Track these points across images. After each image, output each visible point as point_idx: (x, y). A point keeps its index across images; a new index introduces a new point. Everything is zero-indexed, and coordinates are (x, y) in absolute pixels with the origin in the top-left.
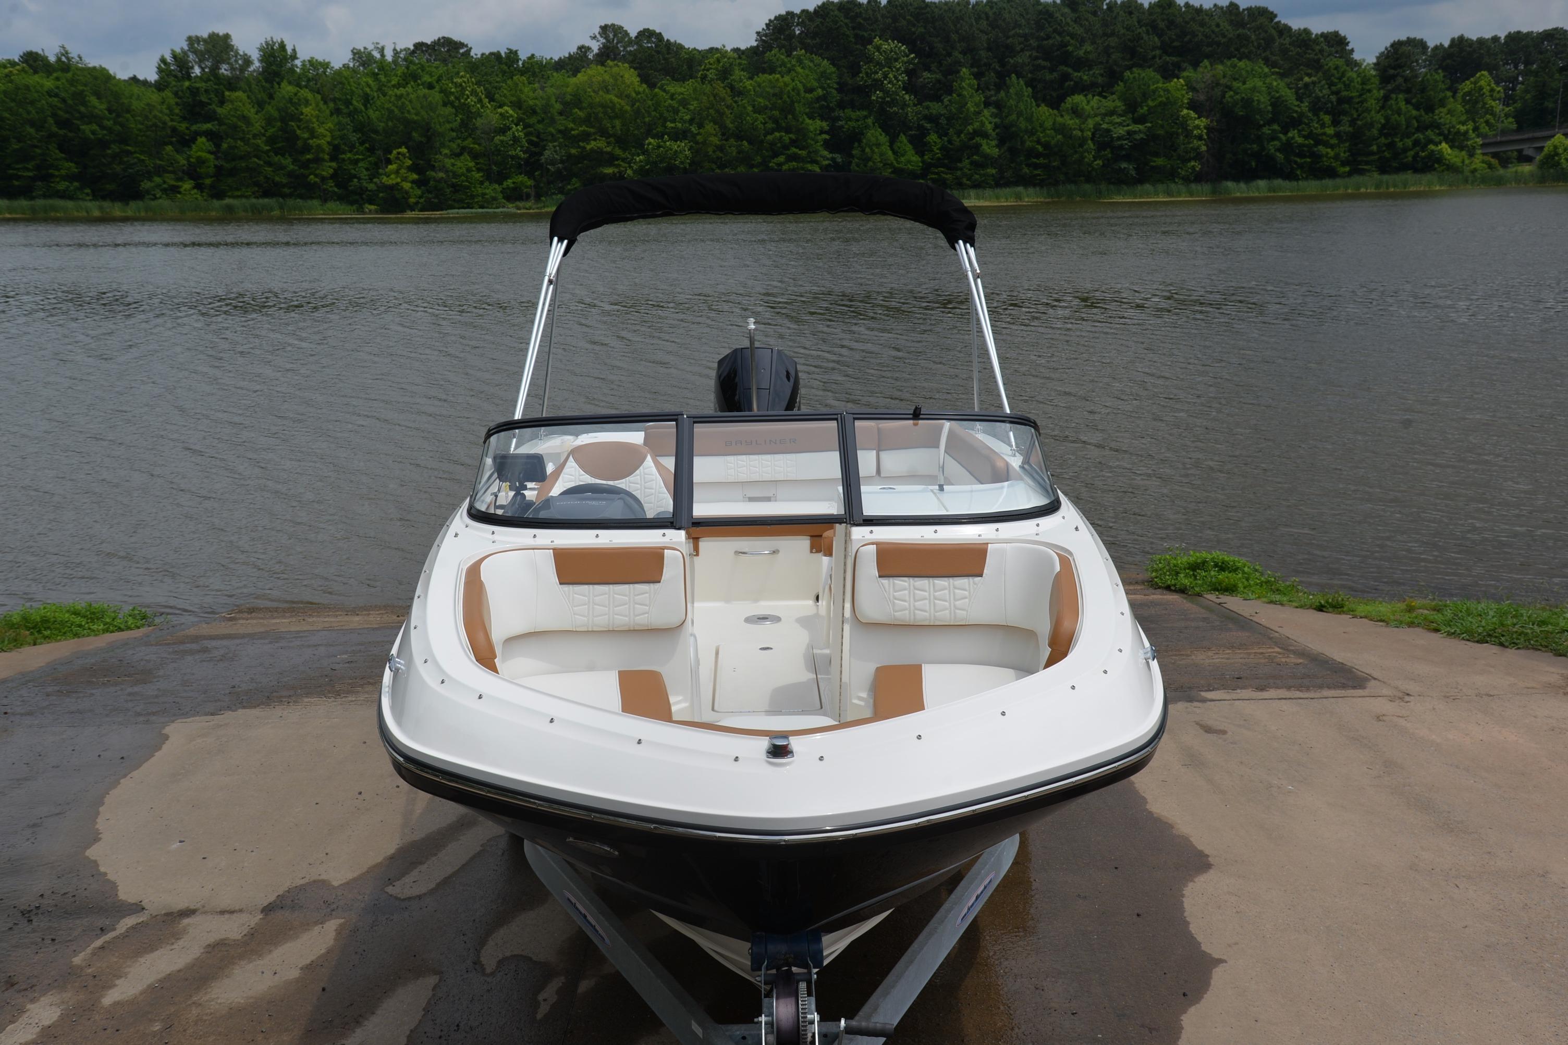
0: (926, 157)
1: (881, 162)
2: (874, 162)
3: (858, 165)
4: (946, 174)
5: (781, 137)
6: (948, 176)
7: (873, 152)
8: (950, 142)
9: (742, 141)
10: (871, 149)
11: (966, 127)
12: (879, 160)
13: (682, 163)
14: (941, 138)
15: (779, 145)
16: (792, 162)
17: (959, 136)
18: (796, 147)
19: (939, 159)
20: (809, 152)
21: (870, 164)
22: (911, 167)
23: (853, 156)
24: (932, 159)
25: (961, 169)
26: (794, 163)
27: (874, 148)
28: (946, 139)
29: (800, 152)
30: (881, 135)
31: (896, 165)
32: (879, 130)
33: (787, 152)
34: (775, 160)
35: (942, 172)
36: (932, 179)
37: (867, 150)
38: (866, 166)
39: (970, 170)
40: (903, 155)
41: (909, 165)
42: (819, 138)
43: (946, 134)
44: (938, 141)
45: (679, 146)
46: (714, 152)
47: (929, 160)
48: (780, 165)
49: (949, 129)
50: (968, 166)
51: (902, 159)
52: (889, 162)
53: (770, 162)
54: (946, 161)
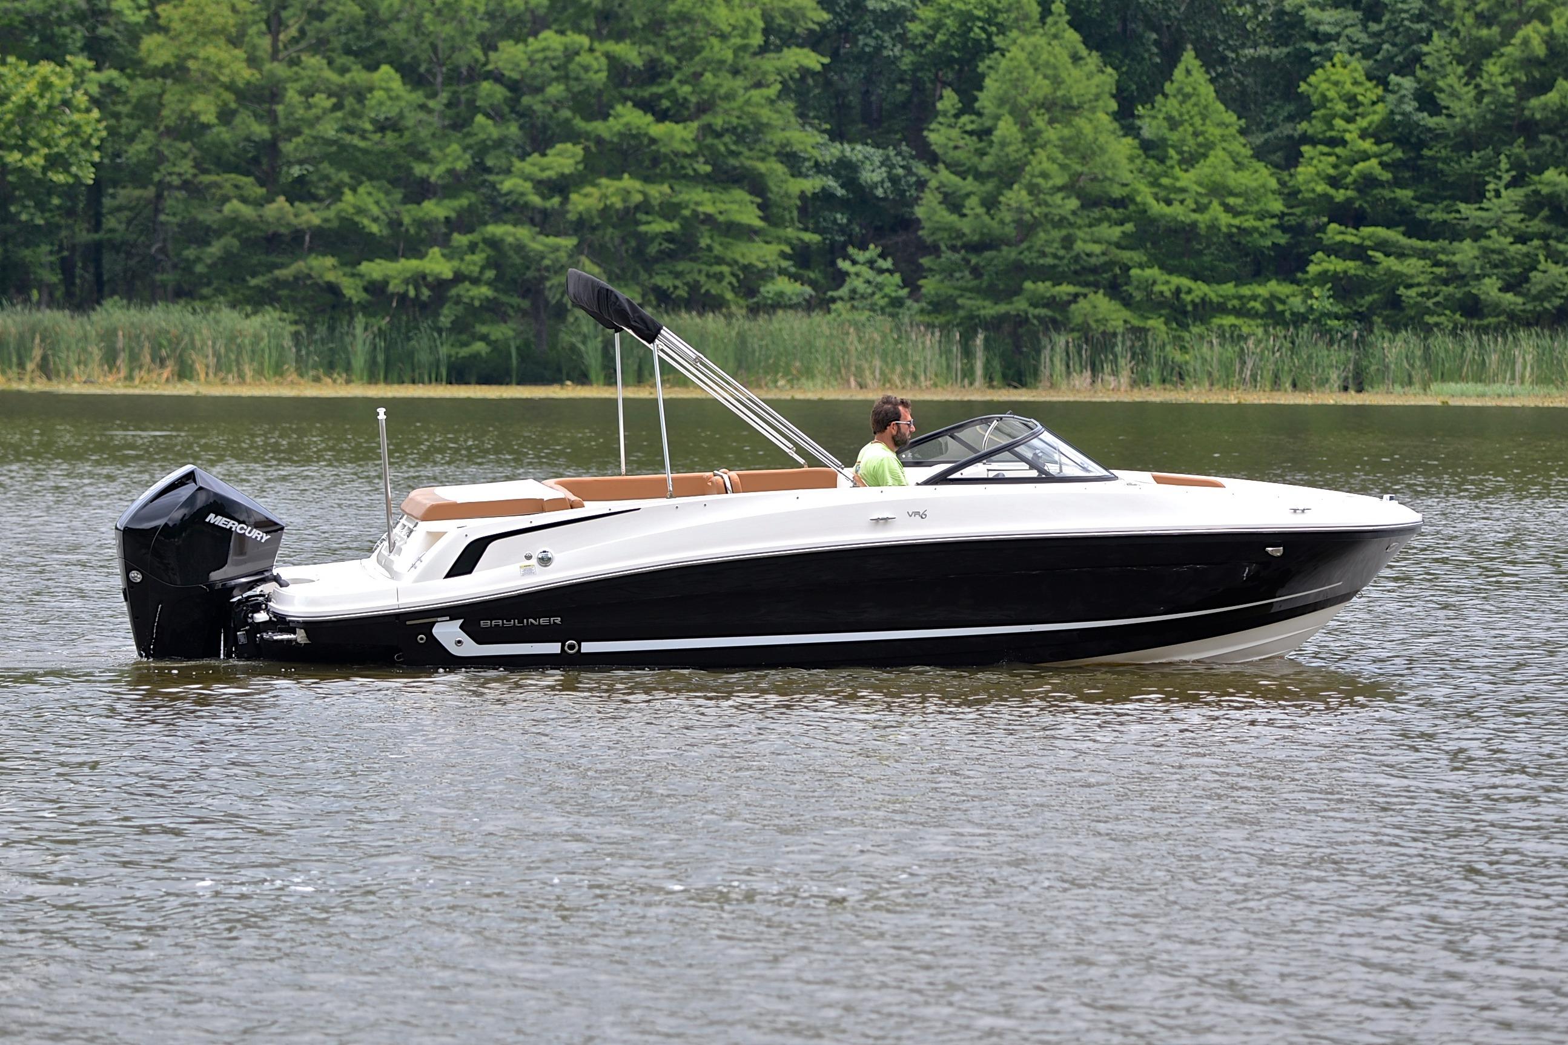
0: (1304, 173)
1: (1068, 189)
2: (1033, 190)
3: (953, 202)
4: (1401, 255)
5: (571, 54)
6: (1412, 267)
7: (1032, 139)
8: (1427, 100)
9: (373, 67)
10: (1024, 124)
11: (1509, 31)
12: (1060, 180)
13: (55, 161)
14: (1383, 82)
15: (555, 90)
16: (615, 174)
17: (1473, 72)
18: (646, 106)
19: (1368, 182)
20: (708, 129)
21: (1016, 196)
22: (1225, 219)
23: (932, 159)
24: (1334, 182)
25: (1478, 233)
26: (627, 182)
27: (1040, 122)
28: (1408, 83)
29: (658, 130)
30: (1076, 58)
31: (1157, 208)
32: (1073, 36)
33: (599, 127)
34: (533, 165)
35: (1383, 246)
36: (1323, 278)
37: (1006, 128)
38: (990, 203)
39: (1522, 238)
40: (1189, 161)
41: (1216, 208)
42: (770, 63)
43: (1410, 64)
44: (1369, 92)
45: (45, 85)
46: (226, 116)
47: (1321, 188)
48: (561, 186)
49: (1427, 39)
50: (1513, 220)
51: (1187, 179)
52: (1117, 192)
53: (508, 171)
54: (1405, 195)
